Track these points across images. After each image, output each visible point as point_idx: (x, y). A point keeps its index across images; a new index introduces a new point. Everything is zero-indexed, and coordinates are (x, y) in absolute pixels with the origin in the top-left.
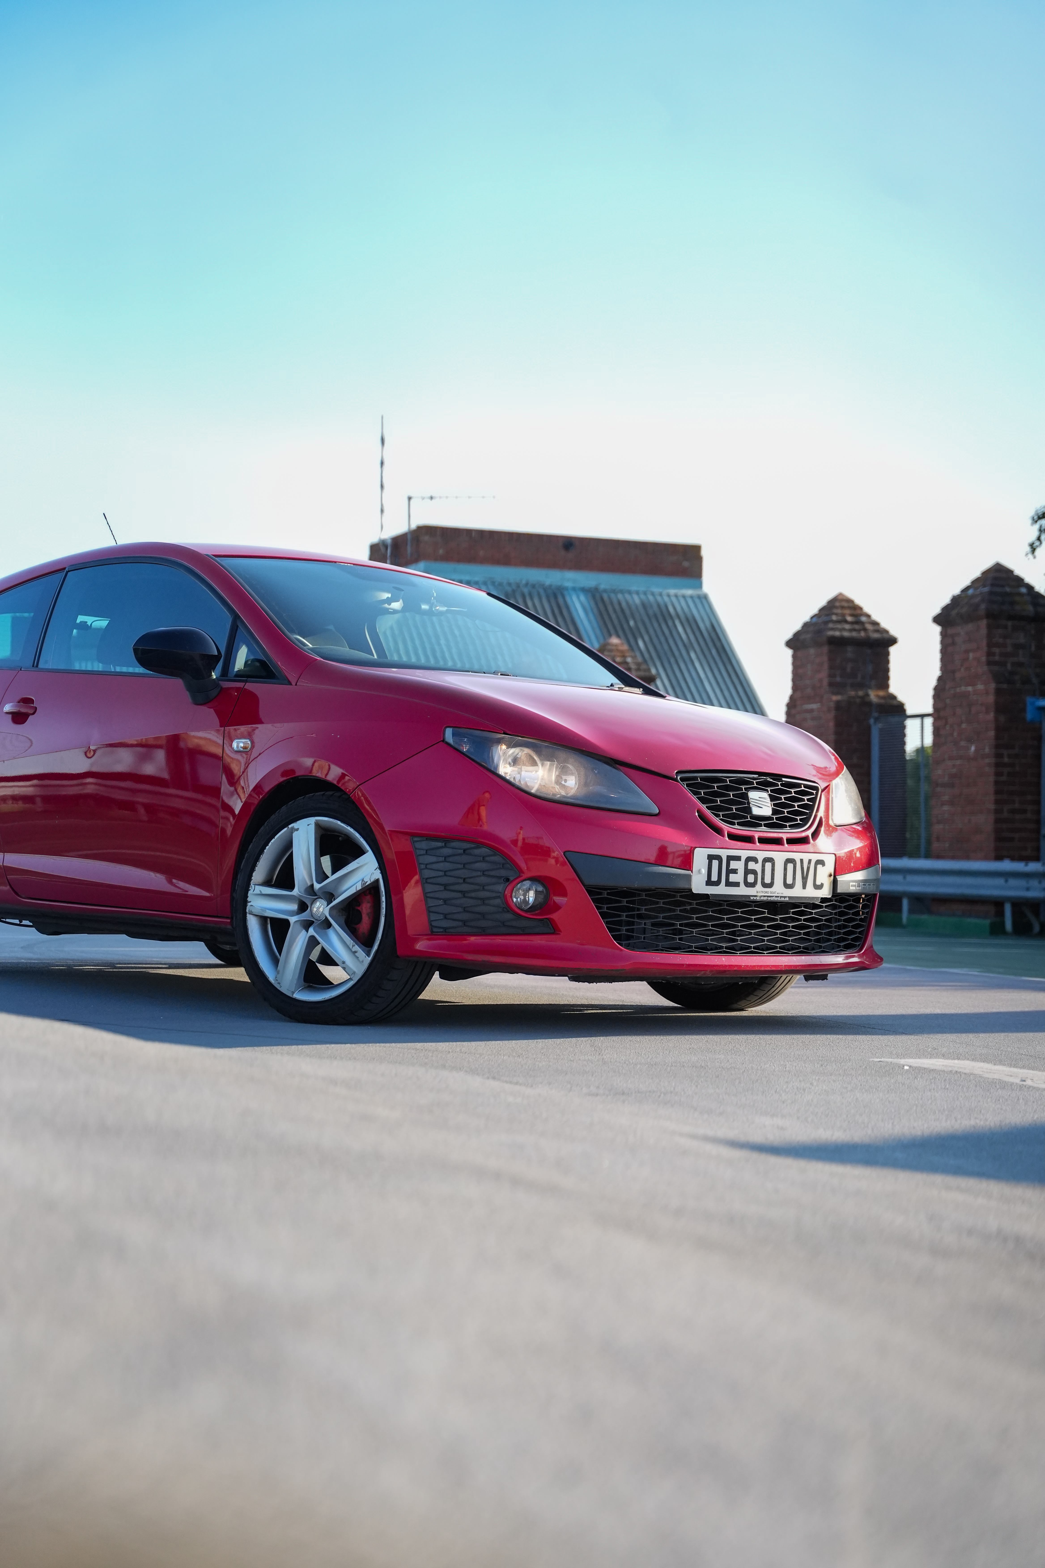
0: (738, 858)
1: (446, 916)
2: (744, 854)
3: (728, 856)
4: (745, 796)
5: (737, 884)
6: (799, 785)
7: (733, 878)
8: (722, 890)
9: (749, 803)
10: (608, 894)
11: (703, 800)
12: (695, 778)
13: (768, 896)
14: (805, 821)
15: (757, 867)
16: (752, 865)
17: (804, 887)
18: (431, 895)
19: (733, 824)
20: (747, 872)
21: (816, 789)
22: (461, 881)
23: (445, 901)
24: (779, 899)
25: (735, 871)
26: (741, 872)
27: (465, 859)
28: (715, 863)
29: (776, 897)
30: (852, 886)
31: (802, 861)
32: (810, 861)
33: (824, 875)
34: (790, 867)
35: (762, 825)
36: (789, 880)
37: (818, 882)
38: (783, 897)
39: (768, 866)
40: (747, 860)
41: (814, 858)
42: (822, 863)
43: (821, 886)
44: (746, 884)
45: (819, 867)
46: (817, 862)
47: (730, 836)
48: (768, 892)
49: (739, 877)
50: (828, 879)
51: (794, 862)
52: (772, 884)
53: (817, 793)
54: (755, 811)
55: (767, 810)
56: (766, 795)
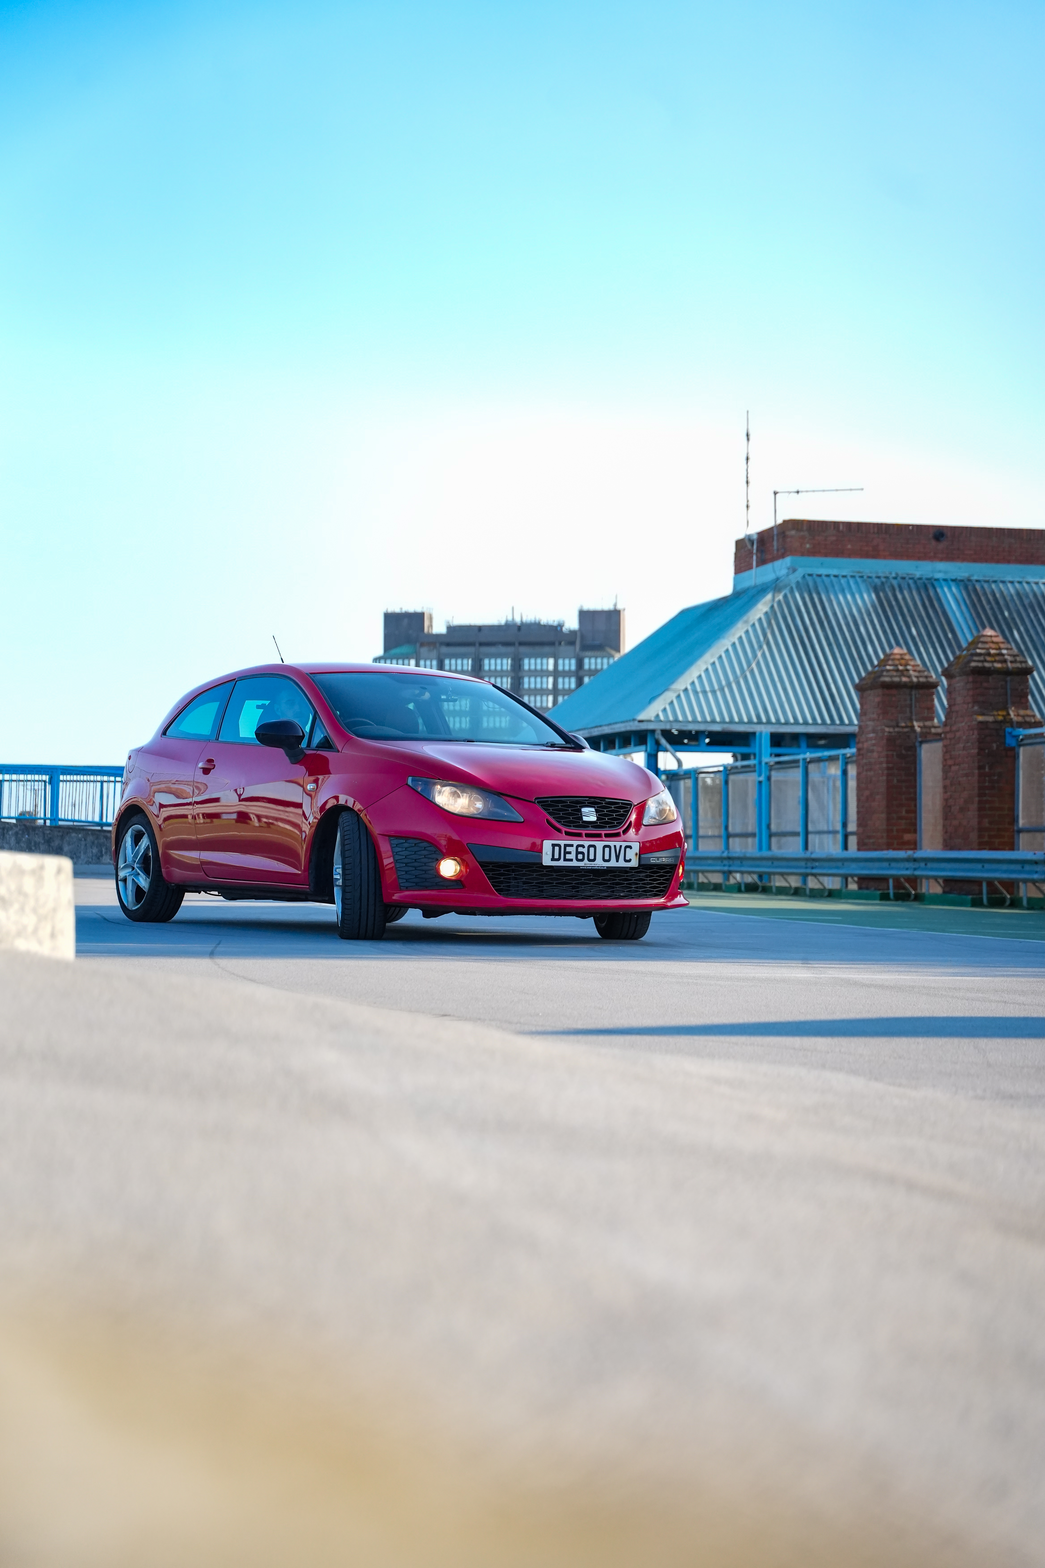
0: (572, 846)
1: (407, 880)
2: (575, 843)
3: (565, 845)
4: (580, 811)
5: (571, 860)
6: (618, 803)
7: (568, 857)
8: (562, 863)
9: (581, 814)
10: (492, 866)
11: (550, 814)
12: (547, 801)
13: (591, 867)
14: (620, 823)
15: (585, 850)
16: (580, 849)
17: (617, 861)
18: (398, 869)
19: (570, 826)
20: (578, 853)
21: (631, 805)
22: (414, 861)
23: (406, 872)
24: (600, 868)
25: (570, 853)
26: (574, 853)
27: (415, 849)
28: (557, 849)
29: (598, 867)
30: (652, 860)
31: (615, 846)
32: (621, 846)
33: (632, 854)
34: (607, 850)
35: (589, 827)
36: (607, 857)
37: (627, 858)
38: (603, 867)
39: (592, 850)
40: (578, 846)
41: (624, 844)
42: (630, 847)
43: (630, 861)
44: (578, 860)
45: (628, 849)
46: (626, 847)
47: (567, 834)
48: (592, 864)
49: (572, 856)
50: (635, 856)
51: (609, 847)
52: (595, 859)
53: (630, 807)
54: (585, 819)
55: (593, 818)
56: (593, 809)
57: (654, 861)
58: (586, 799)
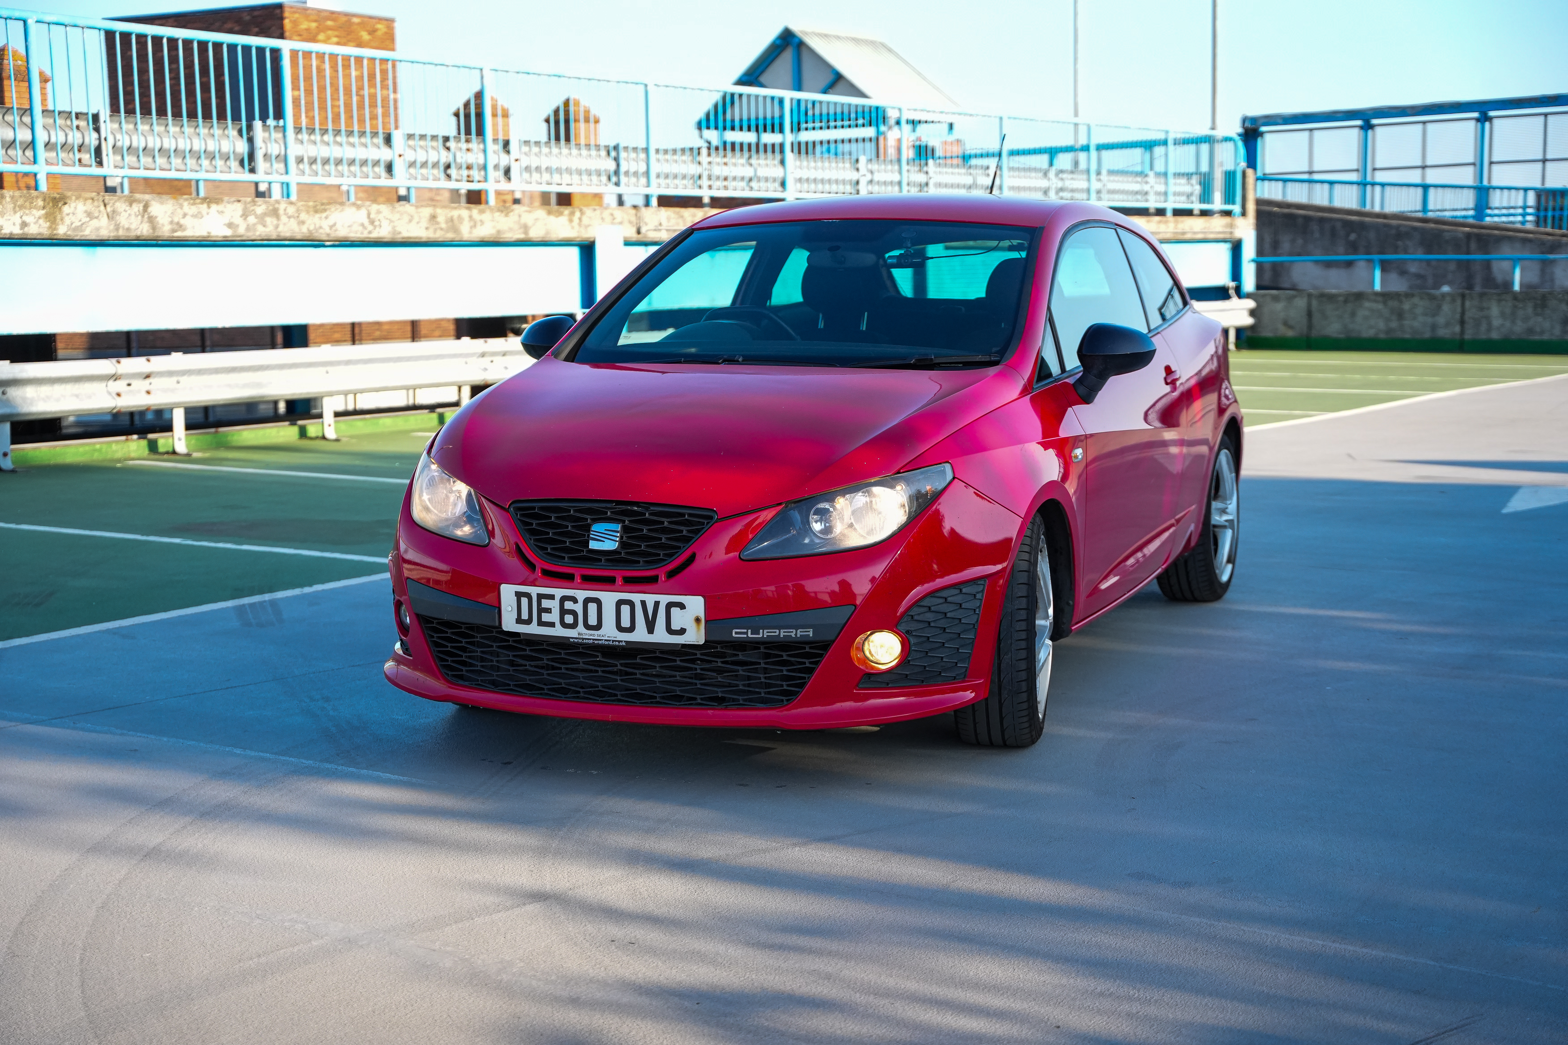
0: (552, 597)
2: (559, 593)
3: (538, 595)
4: (588, 528)
5: (552, 625)
6: (682, 515)
7: (545, 617)
8: (533, 629)
9: (589, 536)
11: (533, 532)
13: (593, 640)
14: (670, 556)
15: (579, 608)
16: (568, 605)
17: (651, 631)
20: (563, 612)
21: (710, 517)
24: (611, 643)
25: (548, 611)
26: (553, 612)
28: (524, 601)
29: (605, 640)
30: (736, 633)
31: (643, 603)
32: (657, 604)
33: (686, 621)
34: (625, 610)
35: (600, 560)
36: (626, 622)
37: (675, 626)
38: (619, 641)
39: (592, 608)
40: (564, 599)
41: (664, 599)
42: (682, 606)
43: (682, 631)
44: (564, 625)
45: (675, 611)
46: (670, 605)
47: (546, 573)
48: (594, 635)
49: (554, 617)
50: (694, 624)
51: (631, 604)
52: (599, 627)
53: (708, 523)
54: (593, 545)
55: (611, 545)
56: (618, 527)
57: (745, 636)
58: (609, 505)
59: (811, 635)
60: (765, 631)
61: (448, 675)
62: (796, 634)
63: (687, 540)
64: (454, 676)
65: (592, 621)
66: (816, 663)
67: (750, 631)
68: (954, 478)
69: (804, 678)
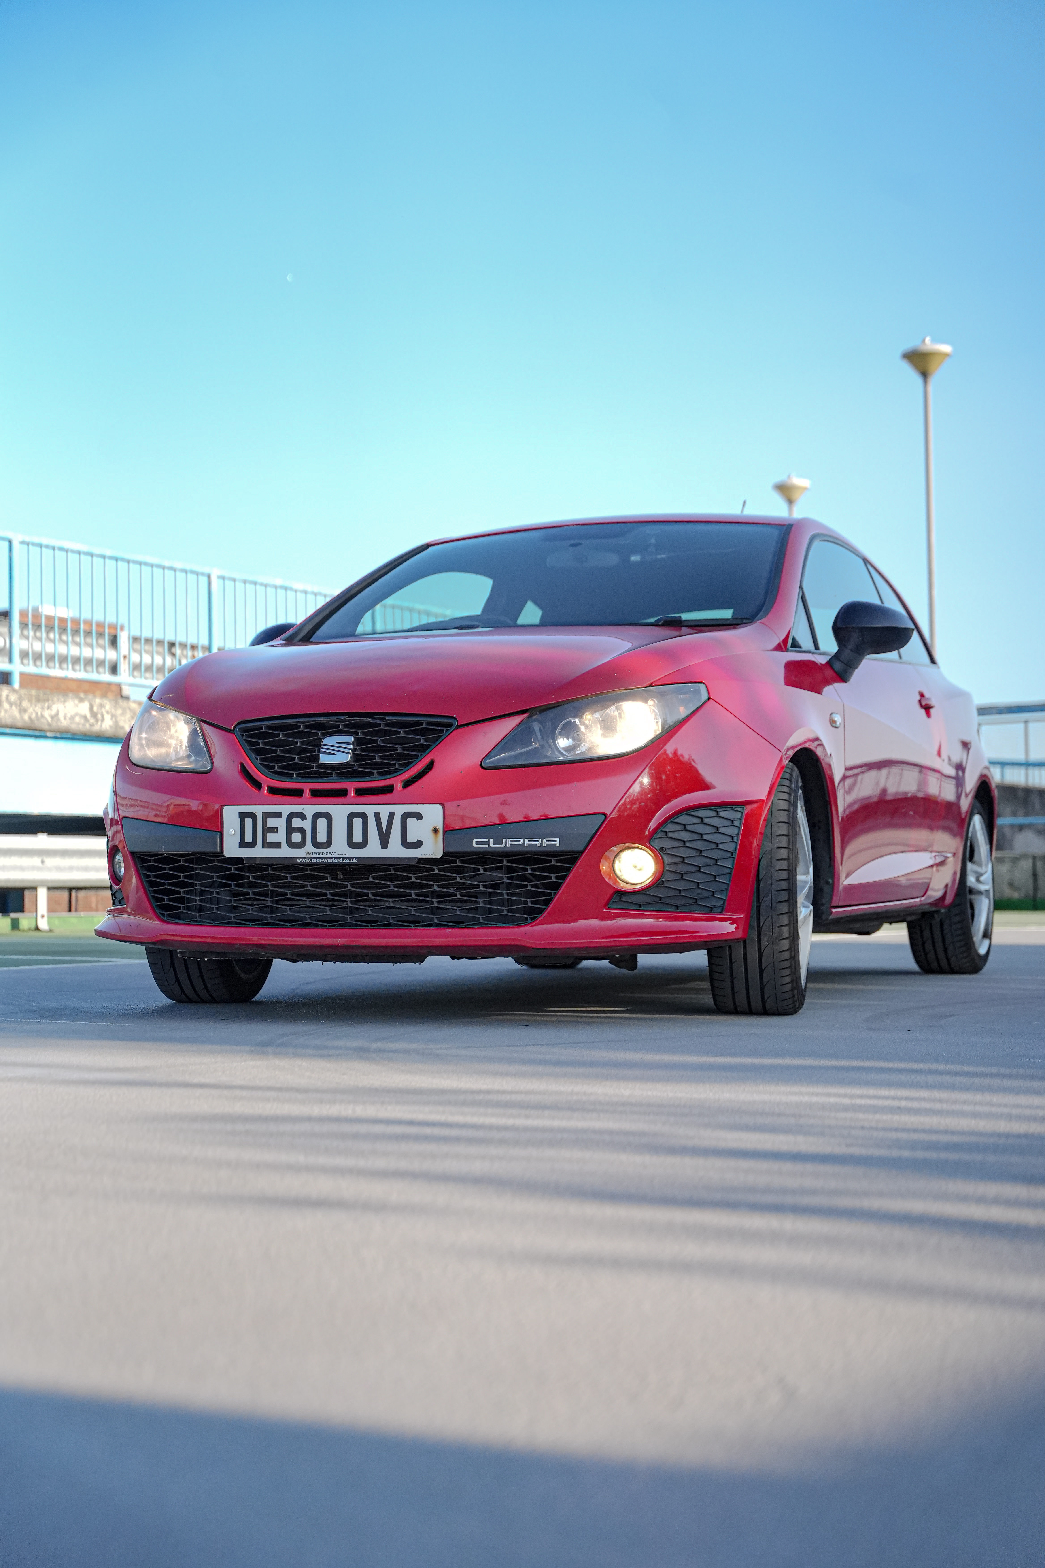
0: (278, 815)
2: (286, 810)
3: (264, 814)
4: (318, 742)
5: (278, 845)
6: (417, 723)
7: (271, 838)
8: (258, 852)
9: (319, 750)
11: (259, 752)
12: (260, 727)
13: (322, 858)
14: (403, 766)
15: (307, 825)
16: (296, 823)
17: (385, 846)
20: (290, 830)
21: (450, 724)
24: (341, 861)
25: (274, 830)
26: (283, 831)
28: (249, 822)
29: (335, 858)
30: (477, 843)
31: (377, 815)
32: (392, 815)
33: (424, 832)
34: (358, 823)
35: (331, 775)
36: (357, 838)
37: (411, 839)
38: (350, 859)
39: (322, 823)
40: (291, 816)
41: (400, 810)
42: (418, 816)
43: (418, 844)
44: (291, 845)
45: (411, 822)
46: (406, 816)
47: (273, 791)
48: (323, 853)
49: (280, 837)
50: (431, 835)
51: (363, 816)
52: (329, 843)
53: (447, 730)
54: (324, 759)
55: (343, 758)
56: (350, 739)
57: (487, 846)
58: (341, 718)
59: (558, 845)
60: (509, 840)
61: (163, 915)
62: (541, 844)
63: (424, 749)
64: (169, 916)
65: (322, 838)
66: (564, 878)
67: (491, 840)
68: (709, 699)
69: (550, 894)
